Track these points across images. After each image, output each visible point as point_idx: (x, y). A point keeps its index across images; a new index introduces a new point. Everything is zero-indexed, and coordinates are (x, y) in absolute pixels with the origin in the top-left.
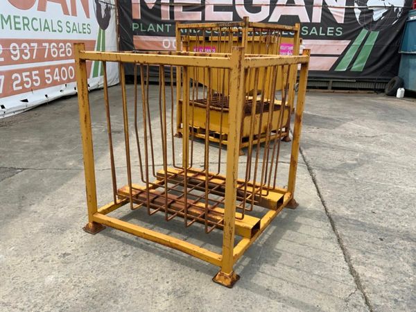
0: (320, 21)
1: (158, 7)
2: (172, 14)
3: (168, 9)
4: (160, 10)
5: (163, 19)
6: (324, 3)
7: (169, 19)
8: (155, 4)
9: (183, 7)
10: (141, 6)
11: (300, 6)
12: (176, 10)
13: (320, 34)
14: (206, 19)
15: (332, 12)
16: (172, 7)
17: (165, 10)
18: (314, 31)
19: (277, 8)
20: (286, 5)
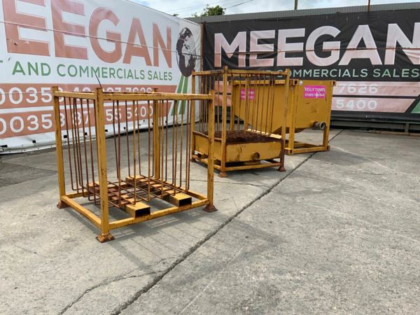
0: (393, 63)
1: (236, 56)
2: (247, 61)
3: (244, 57)
4: (237, 59)
5: (239, 66)
6: (398, 45)
7: (245, 66)
8: (234, 53)
9: (258, 55)
10: (222, 56)
11: (372, 49)
12: (251, 58)
13: (394, 76)
14: (278, 65)
15: (407, 54)
16: (248, 56)
17: (242, 58)
18: (387, 73)
19: (347, 52)
20: (357, 49)
